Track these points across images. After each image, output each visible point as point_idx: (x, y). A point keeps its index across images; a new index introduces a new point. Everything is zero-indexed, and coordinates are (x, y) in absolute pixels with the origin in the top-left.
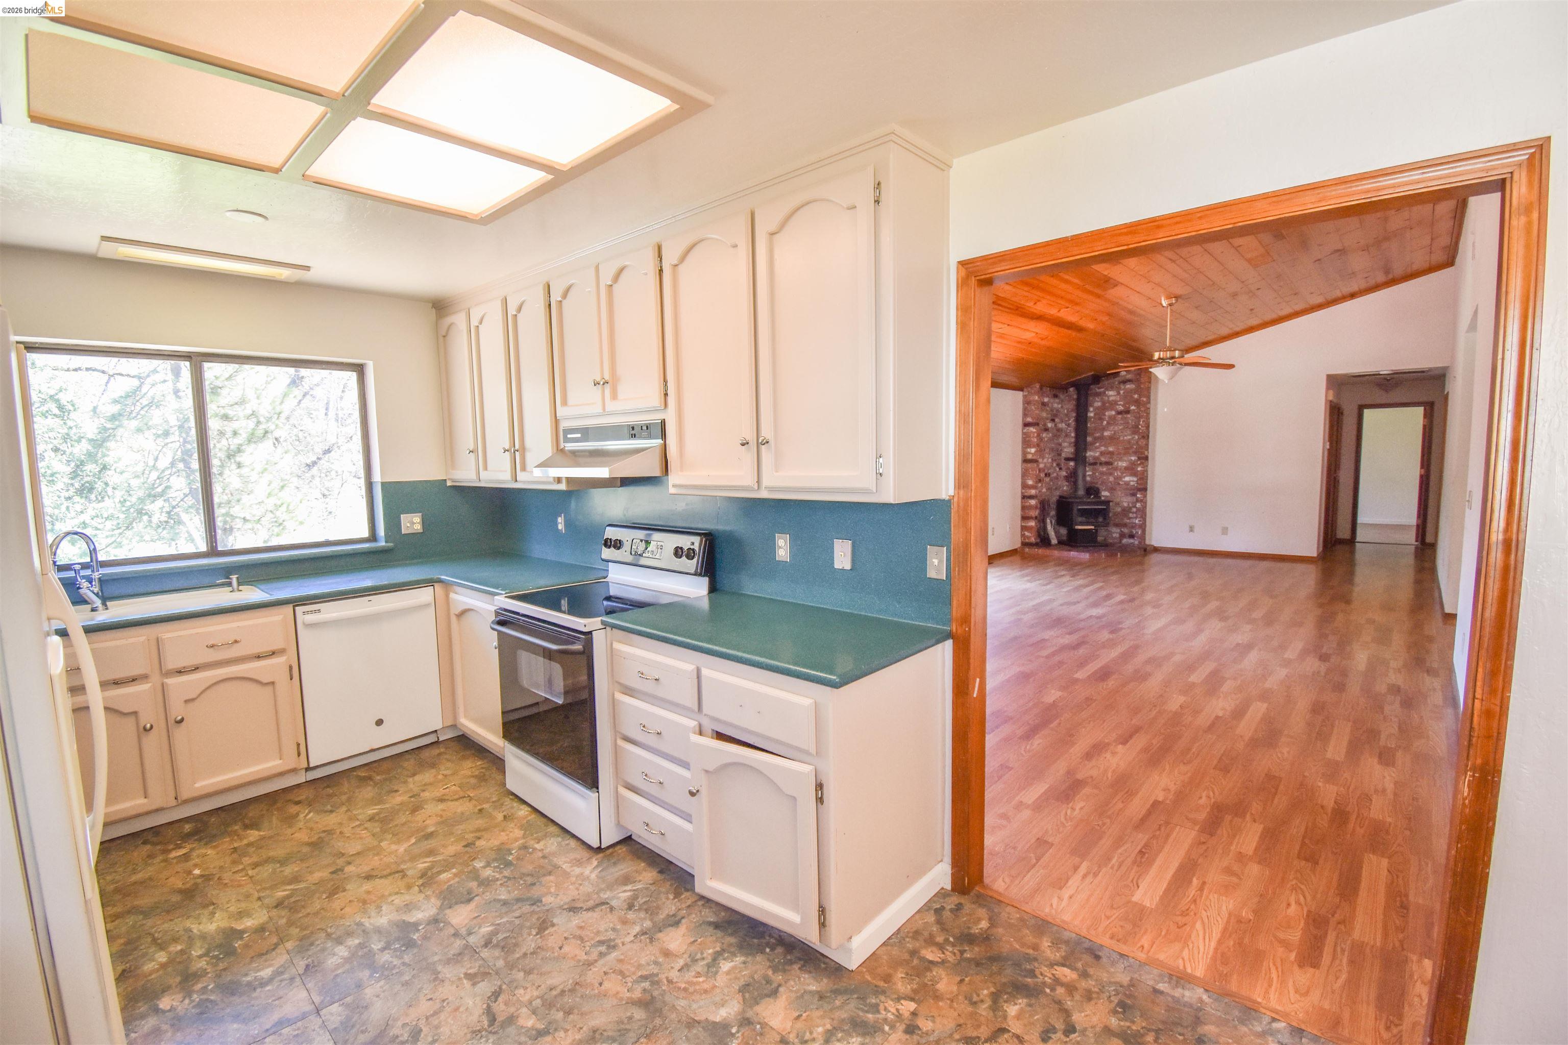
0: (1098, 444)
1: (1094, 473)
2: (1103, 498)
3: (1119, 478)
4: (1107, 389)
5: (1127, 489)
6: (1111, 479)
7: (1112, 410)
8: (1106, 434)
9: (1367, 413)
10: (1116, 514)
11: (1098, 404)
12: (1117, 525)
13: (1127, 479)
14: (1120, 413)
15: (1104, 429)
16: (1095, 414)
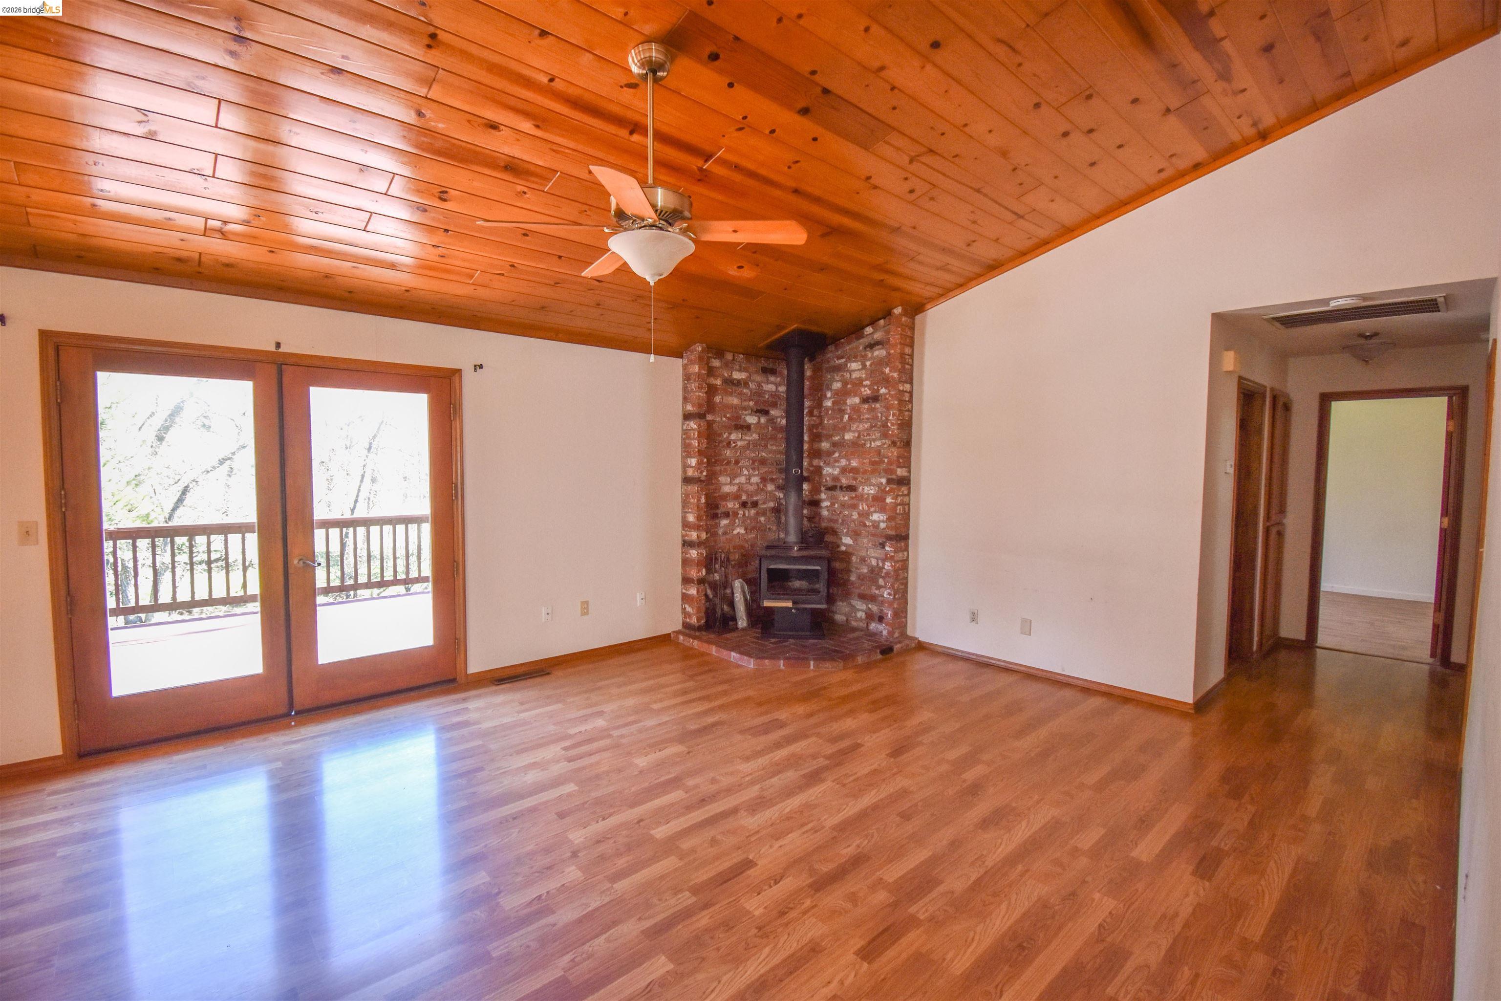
0: (837, 455)
1: (833, 504)
2: (843, 548)
3: (866, 515)
4: (849, 360)
5: (873, 535)
6: (855, 516)
7: (855, 396)
8: (848, 436)
9: (1338, 408)
10: (861, 577)
11: (837, 385)
12: (862, 597)
13: (876, 517)
14: (865, 400)
15: (845, 429)
16: (833, 403)
